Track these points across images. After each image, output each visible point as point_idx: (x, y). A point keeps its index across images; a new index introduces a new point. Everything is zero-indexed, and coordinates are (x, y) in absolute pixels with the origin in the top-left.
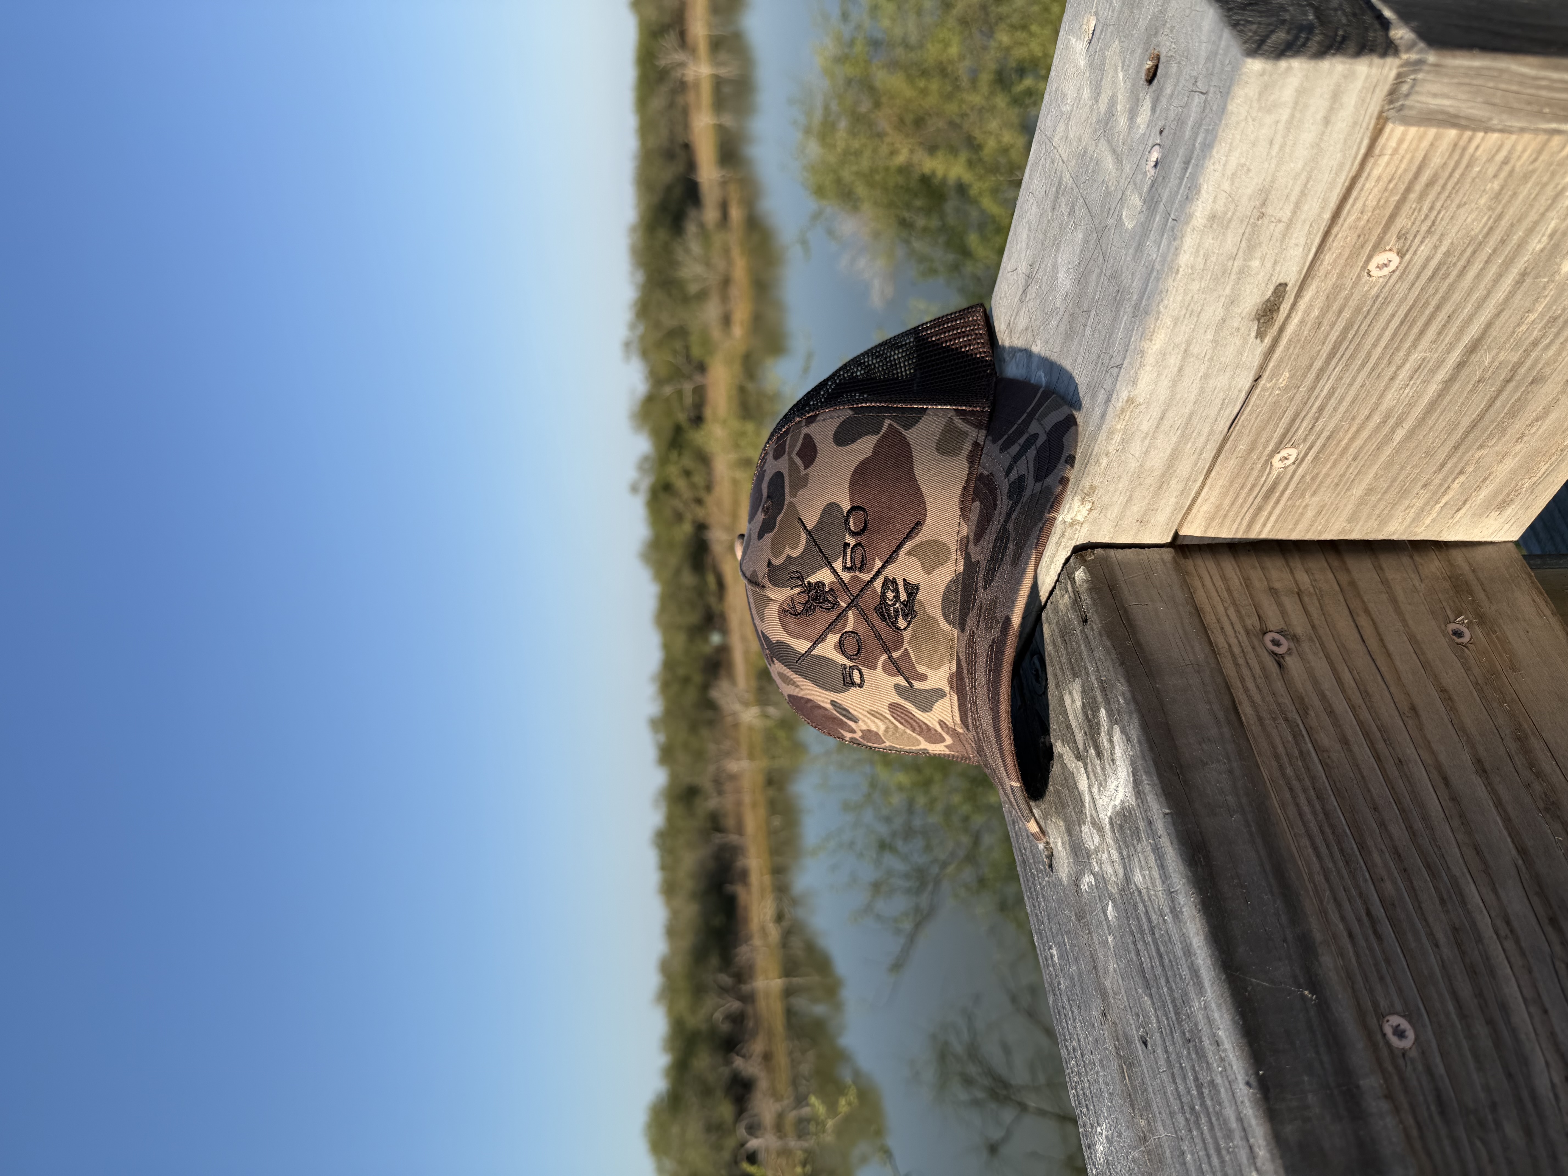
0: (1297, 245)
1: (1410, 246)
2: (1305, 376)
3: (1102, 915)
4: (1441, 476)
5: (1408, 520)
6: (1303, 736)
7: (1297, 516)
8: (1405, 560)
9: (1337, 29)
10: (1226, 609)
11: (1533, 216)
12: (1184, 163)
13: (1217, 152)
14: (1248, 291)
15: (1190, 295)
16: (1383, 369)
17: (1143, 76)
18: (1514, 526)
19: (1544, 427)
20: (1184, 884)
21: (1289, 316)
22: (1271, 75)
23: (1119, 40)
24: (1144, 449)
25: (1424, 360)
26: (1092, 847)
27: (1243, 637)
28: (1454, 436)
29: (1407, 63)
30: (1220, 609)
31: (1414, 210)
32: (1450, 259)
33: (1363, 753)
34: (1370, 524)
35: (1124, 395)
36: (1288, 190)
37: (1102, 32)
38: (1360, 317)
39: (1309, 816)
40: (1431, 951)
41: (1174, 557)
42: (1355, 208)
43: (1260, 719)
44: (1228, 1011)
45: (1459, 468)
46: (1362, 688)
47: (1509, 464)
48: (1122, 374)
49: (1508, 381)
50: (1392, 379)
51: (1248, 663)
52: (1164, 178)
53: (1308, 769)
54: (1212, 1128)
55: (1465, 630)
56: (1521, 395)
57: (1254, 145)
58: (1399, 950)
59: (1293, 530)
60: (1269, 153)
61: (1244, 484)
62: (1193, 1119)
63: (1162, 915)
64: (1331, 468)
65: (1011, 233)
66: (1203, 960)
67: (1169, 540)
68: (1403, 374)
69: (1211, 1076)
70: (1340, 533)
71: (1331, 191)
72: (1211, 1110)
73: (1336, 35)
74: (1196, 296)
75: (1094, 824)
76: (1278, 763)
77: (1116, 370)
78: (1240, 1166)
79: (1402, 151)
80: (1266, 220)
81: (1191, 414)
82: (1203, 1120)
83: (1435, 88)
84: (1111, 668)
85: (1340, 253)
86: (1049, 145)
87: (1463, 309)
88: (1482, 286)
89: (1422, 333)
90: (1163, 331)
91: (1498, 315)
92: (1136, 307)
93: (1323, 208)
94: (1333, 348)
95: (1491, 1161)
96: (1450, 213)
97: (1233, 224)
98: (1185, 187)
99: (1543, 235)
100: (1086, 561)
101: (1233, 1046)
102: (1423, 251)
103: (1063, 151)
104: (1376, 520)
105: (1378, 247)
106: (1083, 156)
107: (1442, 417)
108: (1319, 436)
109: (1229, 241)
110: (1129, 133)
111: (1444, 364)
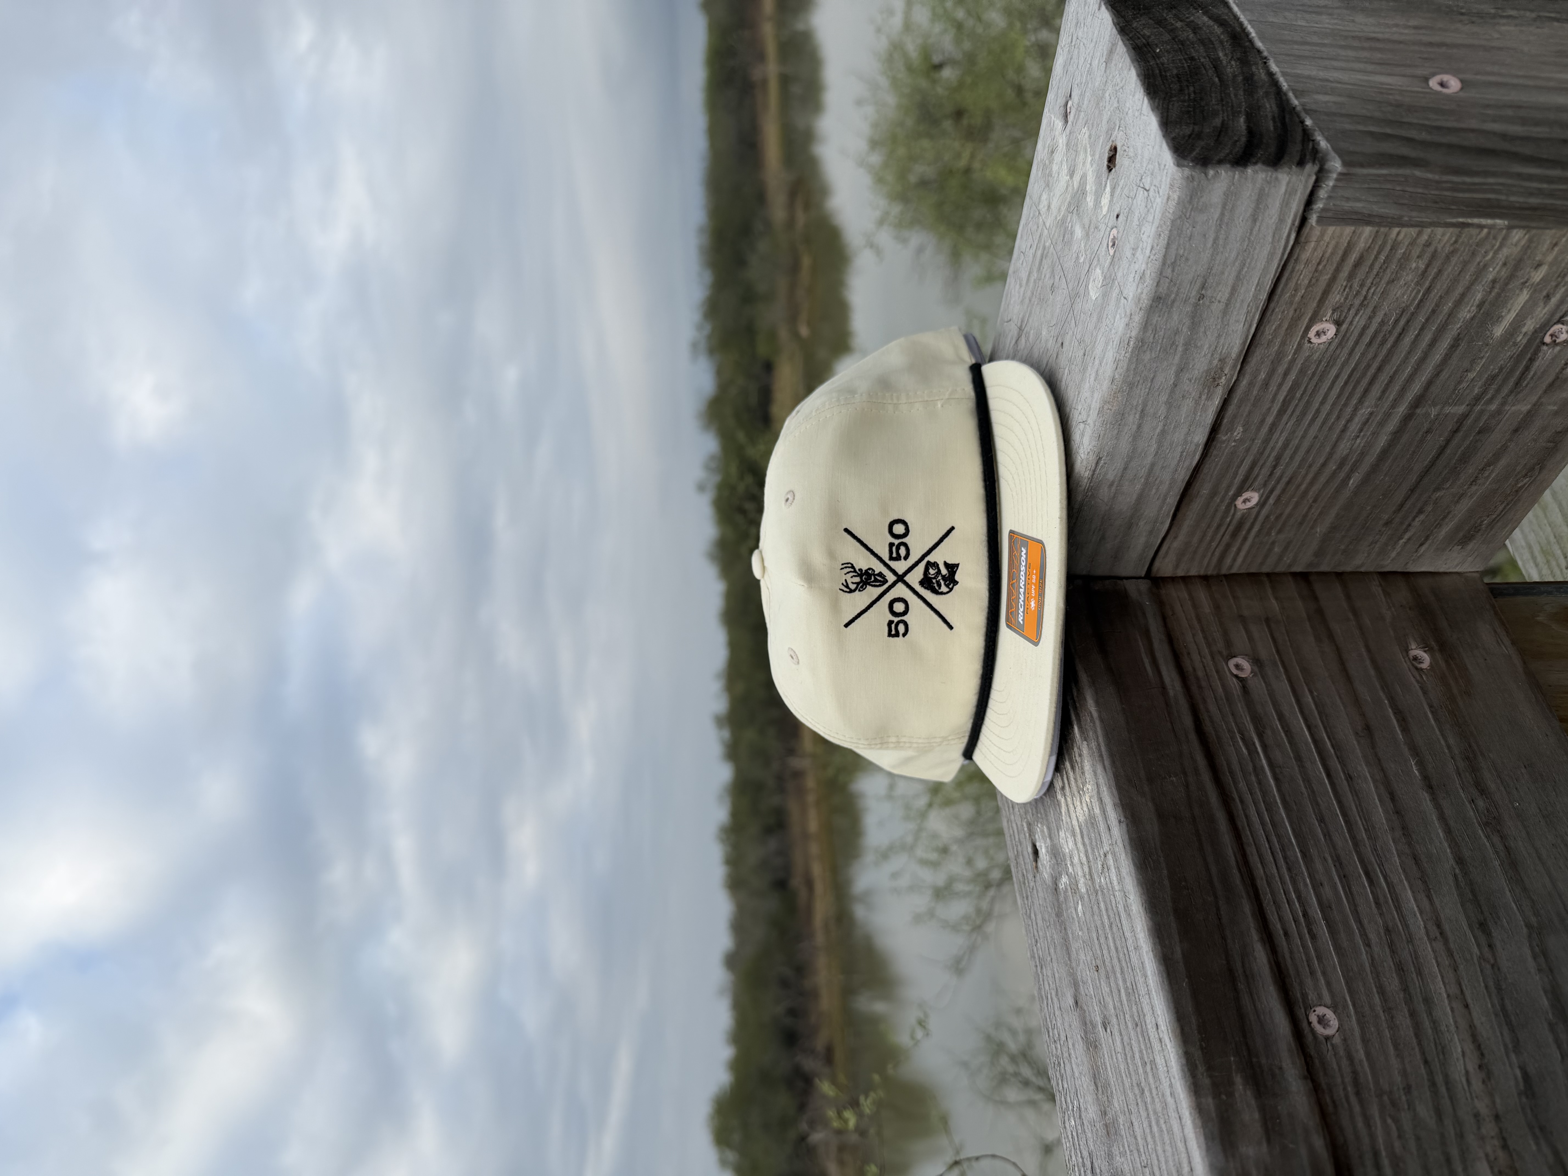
0: (1238, 321)
1: (1346, 317)
2: (1258, 429)
3: (1074, 912)
4: (1401, 515)
5: (1374, 555)
7: (1265, 551)
8: (1376, 590)
10: (1196, 638)
11: (1460, 289)
12: (1133, 249)
14: (1196, 361)
15: (1141, 365)
16: (1333, 424)
17: (1105, 162)
18: (1478, 559)
19: (1496, 471)
20: (1134, 885)
21: (1238, 379)
22: (1200, 181)
23: (1087, 128)
24: (1112, 496)
25: (1371, 414)
26: (1068, 852)
27: (1208, 662)
28: (1409, 480)
30: (1189, 636)
31: (1346, 287)
32: (1385, 328)
33: (1317, 769)
34: (1337, 558)
36: (1225, 276)
37: (1075, 114)
38: (1306, 379)
40: (1363, 951)
41: (1149, 587)
42: (1289, 285)
45: (1419, 507)
46: (1320, 709)
47: (1466, 504)
49: (1456, 431)
50: (1343, 431)
51: (1211, 686)
52: (1118, 260)
55: (1426, 657)
56: (1470, 444)
59: (1263, 563)
61: (1211, 522)
63: (1119, 914)
64: (1293, 508)
65: (1007, 285)
67: (1143, 573)
68: (1354, 426)
69: (1153, 1056)
70: (1309, 565)
75: (1068, 829)
79: (1325, 241)
80: (1207, 301)
81: (1153, 465)
83: (1348, 193)
85: (1280, 325)
86: (1036, 209)
87: (1403, 371)
88: (1419, 351)
89: (1366, 391)
91: (1438, 374)
93: (1258, 290)
94: (1283, 405)
96: (1380, 289)
97: (1177, 304)
99: (1472, 305)
102: (1358, 322)
103: (1046, 218)
104: (1342, 555)
105: (1314, 319)
106: (1061, 226)
107: (1395, 464)
108: (1279, 481)
109: (1175, 318)
110: (1095, 213)
111: (1392, 417)
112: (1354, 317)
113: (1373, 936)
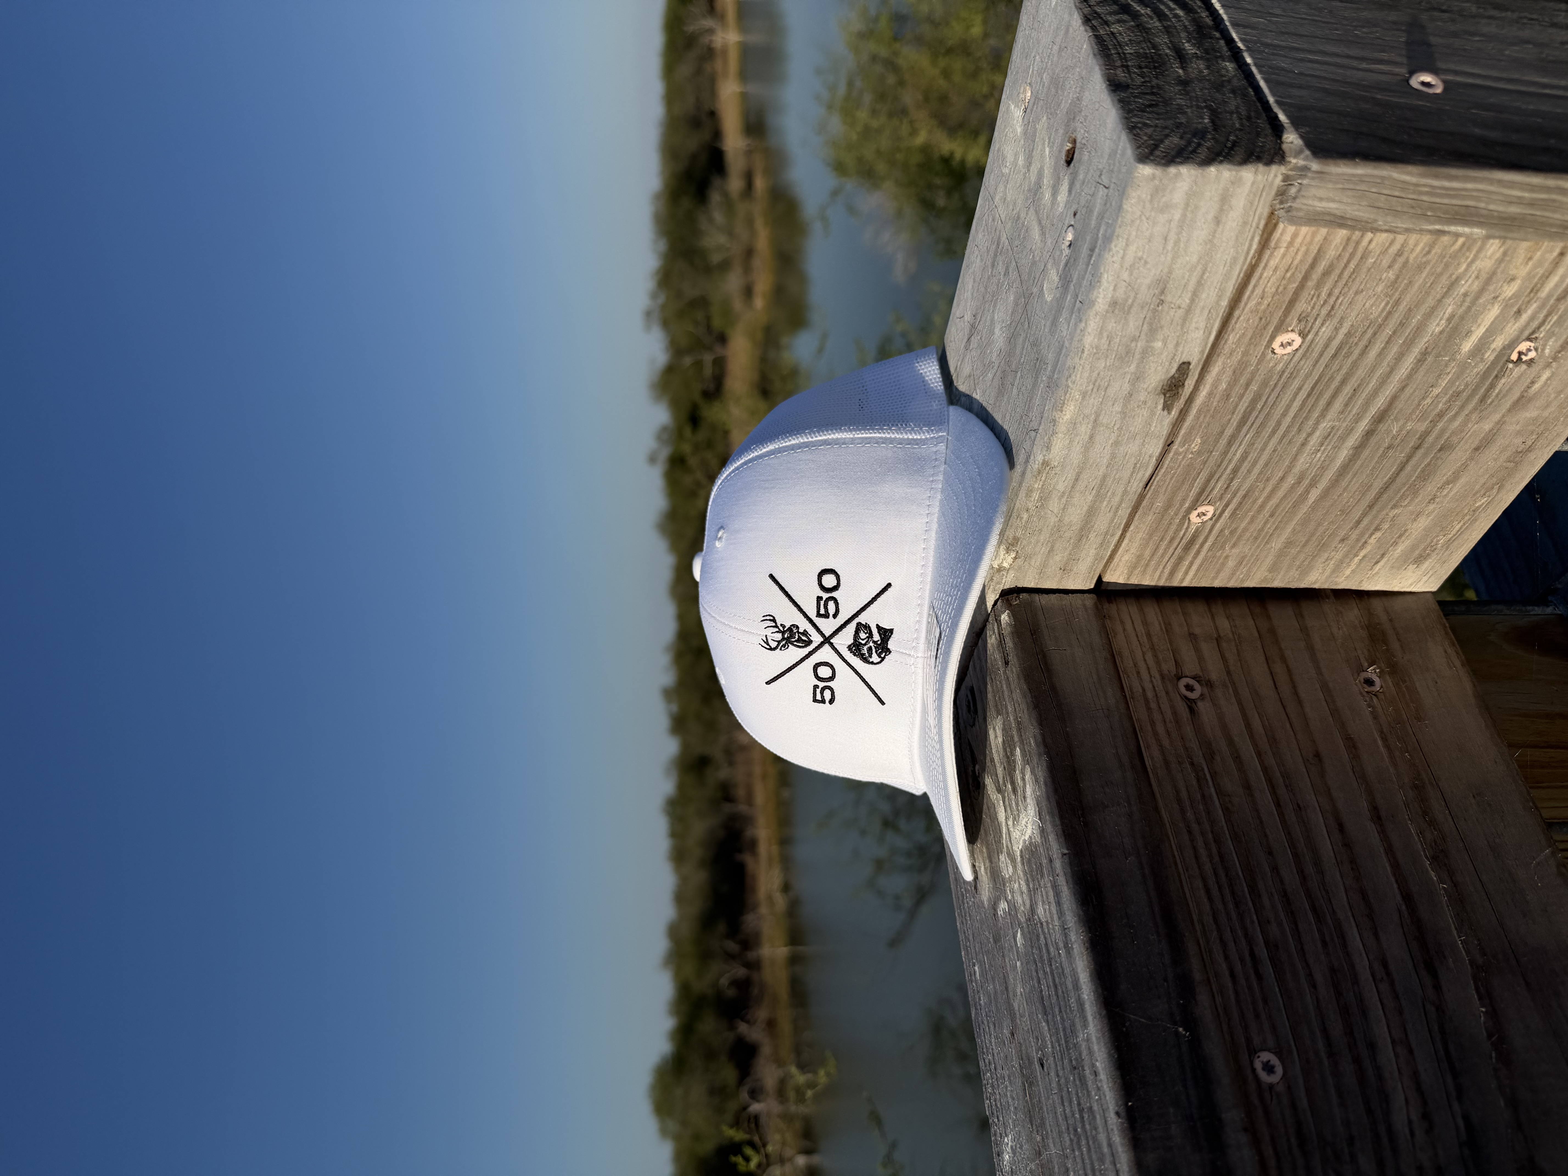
1: (1311, 327)
2: (1217, 441)
3: (1012, 940)
4: (1357, 532)
5: (1329, 572)
6: (1207, 780)
7: (1218, 565)
8: (1327, 608)
9: (1229, 134)
10: (1144, 654)
11: (1430, 302)
12: (1090, 250)
13: (1115, 246)
14: (1153, 369)
15: (1097, 371)
16: (1294, 436)
17: (1063, 156)
18: (1433, 578)
19: (1455, 491)
20: (1075, 922)
21: (1195, 389)
22: (1161, 180)
23: (1047, 116)
24: (1062, 506)
25: (1333, 428)
26: (1007, 876)
27: (1158, 682)
28: (1368, 497)
29: (1296, 168)
30: (1138, 654)
31: (1313, 296)
32: (1352, 340)
33: (1264, 798)
34: (1290, 574)
35: (1040, 458)
36: (1186, 281)
37: (1034, 104)
38: (1268, 390)
39: (1204, 858)
40: (1308, 991)
41: (1095, 604)
42: (1255, 293)
43: (1167, 763)
44: (1105, 1044)
45: (1376, 524)
46: (1269, 734)
47: (1423, 523)
48: (1038, 439)
49: (1417, 448)
50: (1303, 444)
51: (1160, 708)
52: (1075, 260)
53: (1208, 813)
54: (1089, 1150)
55: (1377, 679)
56: (1431, 461)
57: (1150, 241)
58: (1277, 990)
59: (1215, 578)
60: (1164, 248)
61: (1163, 538)
62: (1075, 1140)
63: (1058, 950)
64: (1249, 523)
65: (959, 279)
66: (1087, 995)
67: (1092, 587)
68: (1314, 440)
69: (1090, 1102)
70: (1262, 581)
71: (1227, 283)
72: (1089, 1134)
73: (1228, 140)
74: (1102, 373)
75: (1009, 854)
76: (1180, 806)
77: (1033, 434)
79: (1297, 244)
80: (1166, 307)
81: (1105, 476)
82: (1084, 1142)
83: (1321, 193)
84: (1025, 711)
85: (1244, 334)
86: (992, 202)
87: (1367, 384)
88: (1385, 364)
89: (1329, 404)
90: (1073, 403)
91: (1403, 389)
92: (1050, 378)
93: (1220, 296)
94: (1243, 417)
96: (1348, 299)
97: (1134, 310)
98: (1090, 272)
99: (1441, 320)
100: (1011, 605)
101: (1107, 1079)
102: (1324, 332)
103: (1002, 212)
104: (1297, 570)
105: (1279, 329)
106: (1017, 221)
107: (1355, 479)
108: (1235, 495)
109: (1131, 324)
110: (1052, 209)
111: (1354, 432)
112: (1320, 328)
113: (1318, 977)
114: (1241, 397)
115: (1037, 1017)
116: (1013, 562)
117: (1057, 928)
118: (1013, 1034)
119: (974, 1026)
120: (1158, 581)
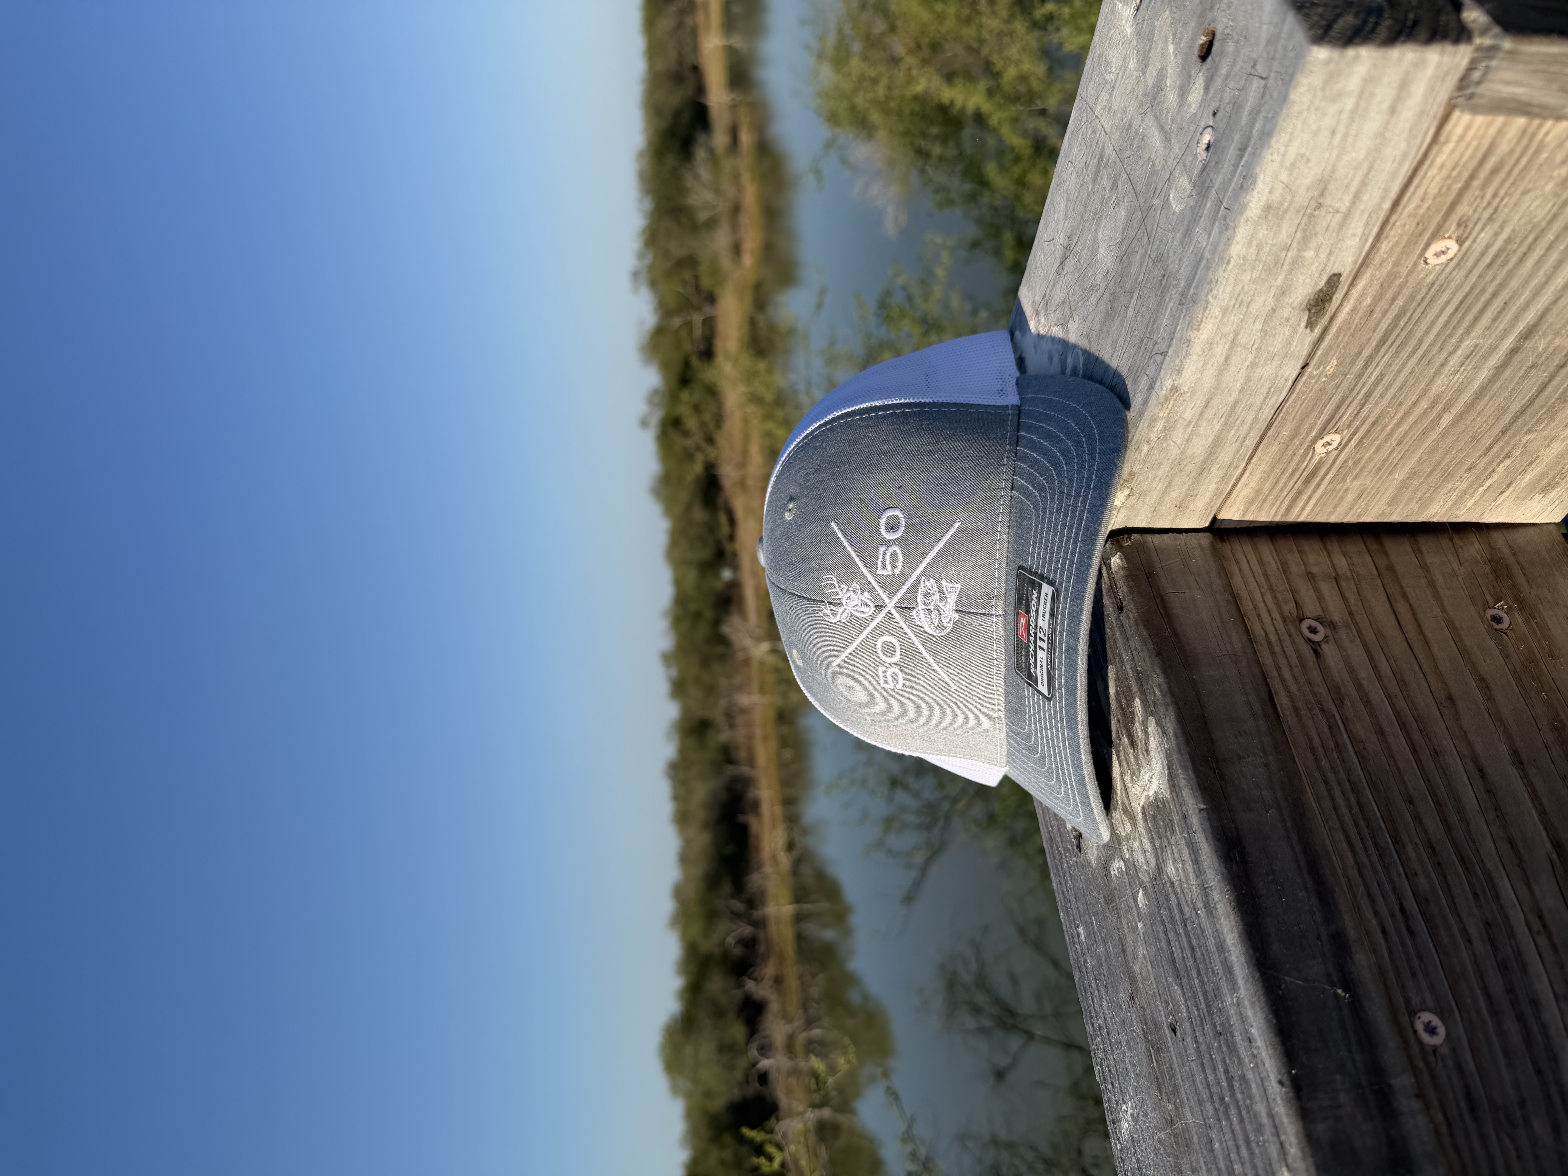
0: (1354, 235)
1: (1470, 233)
2: (1353, 363)
3: (1132, 901)
4: (1486, 459)
5: (1450, 503)
6: (1339, 726)
7: (1336, 499)
8: (1445, 542)
9: (1407, 12)
10: (1263, 595)
12: (1240, 150)
13: (1277, 142)
14: (1301, 282)
15: (1240, 286)
16: (1434, 356)
17: (1196, 51)
18: (1557, 509)
20: (1219, 881)
21: (1341, 305)
22: (1337, 64)
23: (1171, 10)
24: (1186, 437)
25: (1476, 346)
26: (1123, 834)
27: (1279, 624)
28: (1502, 421)
29: (1481, 49)
30: (1257, 595)
31: (1477, 197)
32: (1510, 247)
33: (1399, 743)
34: (1411, 506)
35: (1168, 383)
36: (1348, 180)
38: (1414, 304)
39: (1343, 809)
40: (1463, 947)
41: (1212, 543)
42: (1416, 195)
43: (1296, 709)
44: (1261, 1009)
45: (1505, 452)
46: (1398, 676)
47: (1557, 448)
48: (1166, 362)
49: (1562, 366)
50: (1443, 365)
51: (1284, 652)
52: (1217, 163)
53: (1343, 761)
54: (1241, 1120)
55: (1505, 616)
57: (1315, 135)
58: (1431, 946)
59: (1332, 513)
60: (1330, 143)
61: (1285, 468)
62: (1222, 1109)
63: (1195, 909)
64: (1374, 453)
65: (1048, 201)
66: (1237, 957)
67: (1207, 525)
68: (1454, 360)
69: (1242, 1071)
70: (1380, 515)
71: (1392, 181)
72: (1241, 1103)
73: (1406, 19)
74: (1246, 287)
75: (1125, 811)
76: (1314, 755)
77: (1159, 358)
78: (1270, 1160)
79: (1468, 138)
80: (1323, 211)
81: (1236, 402)
82: (1233, 1111)
83: (1509, 76)
84: (1147, 658)
85: (1397, 242)
86: (1091, 113)
87: (1519, 297)
88: (1541, 274)
89: (1476, 319)
90: (1211, 321)
91: (1555, 301)
92: (1183, 295)
93: (1383, 197)
94: (1385, 335)
95: (1519, 1157)
96: (1513, 201)
97: (1289, 215)
98: (1240, 175)
100: (1122, 547)
101: (1266, 1045)
102: (1482, 239)
103: (1106, 122)
104: (1417, 503)
105: (1436, 235)
106: (1128, 130)
107: (1491, 402)
108: (1364, 422)
109: (1284, 231)
110: (1179, 111)
111: (1497, 349)
113: (1473, 931)
114: (1385, 313)
115: (1167, 981)
116: (1126, 500)
117: (1194, 887)
118: (1132, 998)
119: (1078, 989)
120: (1273, 517)
